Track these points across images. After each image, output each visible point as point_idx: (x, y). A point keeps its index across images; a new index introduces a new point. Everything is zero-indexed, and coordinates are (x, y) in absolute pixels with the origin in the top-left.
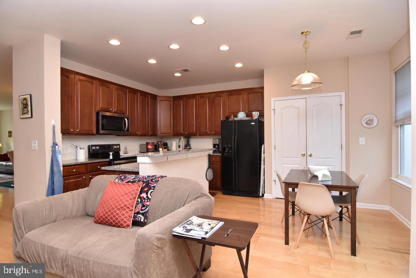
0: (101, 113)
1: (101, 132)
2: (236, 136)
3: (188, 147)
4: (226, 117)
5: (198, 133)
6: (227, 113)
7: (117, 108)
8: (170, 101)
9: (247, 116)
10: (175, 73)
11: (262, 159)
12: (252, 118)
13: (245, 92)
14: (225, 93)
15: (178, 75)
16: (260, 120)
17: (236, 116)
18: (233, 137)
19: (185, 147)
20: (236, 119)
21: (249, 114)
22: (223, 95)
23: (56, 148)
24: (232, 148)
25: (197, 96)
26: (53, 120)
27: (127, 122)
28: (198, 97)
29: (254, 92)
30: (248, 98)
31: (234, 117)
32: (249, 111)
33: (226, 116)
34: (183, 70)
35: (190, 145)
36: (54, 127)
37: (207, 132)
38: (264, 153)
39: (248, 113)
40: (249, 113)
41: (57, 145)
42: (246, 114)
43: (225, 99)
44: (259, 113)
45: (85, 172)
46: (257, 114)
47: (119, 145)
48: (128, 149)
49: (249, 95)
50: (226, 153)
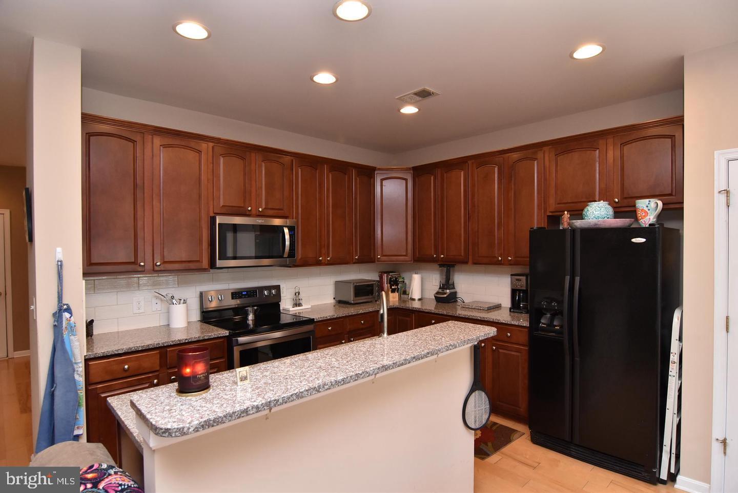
0: (219, 220)
1: (219, 263)
2: (577, 279)
3: (448, 291)
4: (548, 216)
5: (470, 257)
6: (552, 205)
7: (267, 203)
8: (406, 180)
9: (617, 214)
10: (402, 107)
11: (674, 358)
12: (637, 220)
13: (610, 141)
14: (546, 149)
15: (409, 110)
16: (665, 226)
17: (578, 213)
18: (568, 278)
19: (440, 291)
20: (578, 223)
21: (626, 209)
22: (540, 155)
23: (64, 320)
24: (561, 313)
25: (470, 162)
26: (59, 250)
27: (287, 237)
28: (473, 163)
29: (645, 138)
30: (622, 157)
31: (570, 219)
32: (626, 198)
33: (550, 214)
34: (416, 94)
35: (453, 284)
36: (60, 266)
37: (495, 257)
38: (680, 339)
39: (619, 205)
40: (626, 202)
41: (69, 310)
42: (614, 208)
43: (547, 163)
44: (660, 204)
45: (158, 368)
46: (653, 205)
47: (278, 288)
48: (301, 296)
49: (626, 148)
50: (543, 324)
